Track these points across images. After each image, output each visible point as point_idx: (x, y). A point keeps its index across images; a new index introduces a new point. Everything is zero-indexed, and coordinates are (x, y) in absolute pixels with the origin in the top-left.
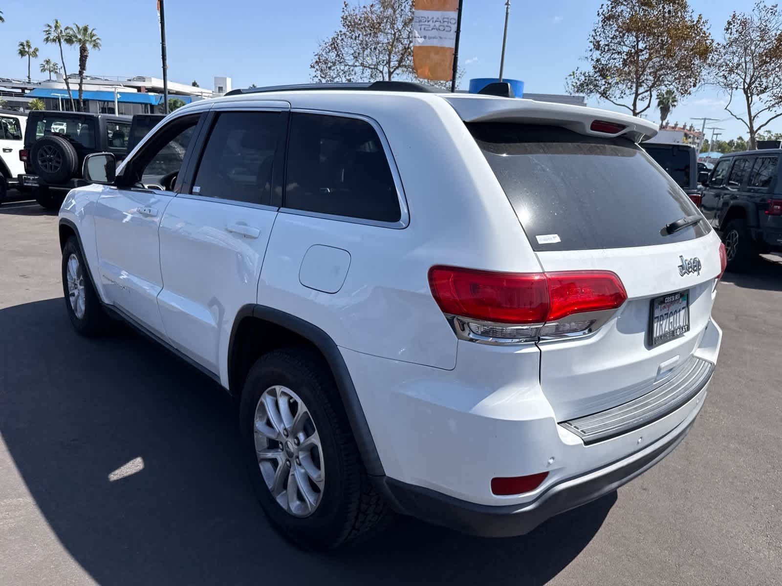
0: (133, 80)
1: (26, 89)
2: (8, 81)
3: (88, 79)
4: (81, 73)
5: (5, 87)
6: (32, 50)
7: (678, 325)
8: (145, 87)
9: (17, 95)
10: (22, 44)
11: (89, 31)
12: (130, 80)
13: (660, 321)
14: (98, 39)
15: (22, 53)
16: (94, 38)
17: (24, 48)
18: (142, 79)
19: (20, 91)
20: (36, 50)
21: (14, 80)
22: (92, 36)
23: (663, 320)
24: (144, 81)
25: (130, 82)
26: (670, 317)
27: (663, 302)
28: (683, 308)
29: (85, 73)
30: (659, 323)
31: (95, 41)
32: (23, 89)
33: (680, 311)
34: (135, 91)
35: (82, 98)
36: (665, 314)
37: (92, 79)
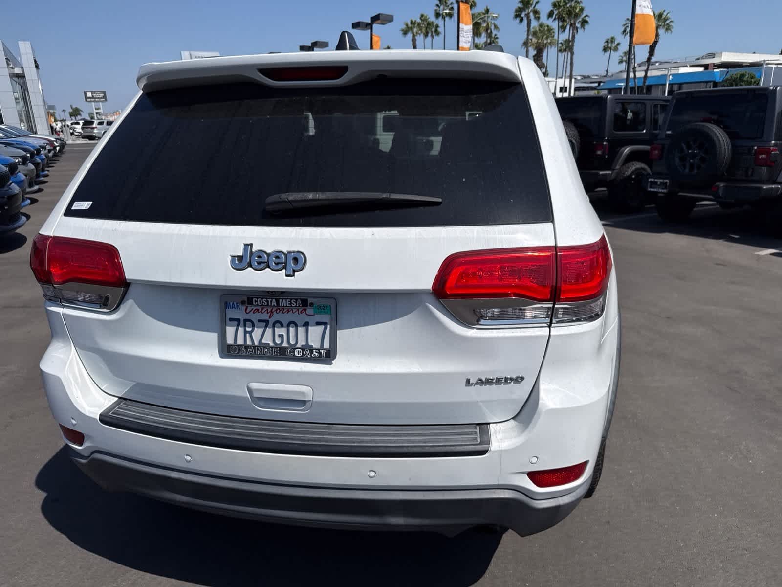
0: (702, 58)
1: (601, 82)
2: (589, 77)
3: (657, 64)
4: (649, 59)
5: (585, 83)
6: (614, 45)
7: (301, 342)
8: (714, 64)
9: (593, 89)
10: (607, 42)
11: (664, 16)
12: (698, 59)
13: (245, 326)
14: (671, 21)
15: (605, 50)
16: (667, 22)
17: (608, 45)
18: (712, 55)
19: (596, 85)
20: (618, 44)
21: (593, 76)
22: (666, 20)
23: (253, 326)
24: (714, 57)
25: (699, 61)
26: (274, 326)
27: (249, 301)
28: (318, 324)
29: (653, 59)
30: (241, 330)
31: (668, 24)
32: (599, 83)
33: (306, 325)
34: (701, 69)
35: (646, 84)
36: (260, 321)
37: (661, 63)
